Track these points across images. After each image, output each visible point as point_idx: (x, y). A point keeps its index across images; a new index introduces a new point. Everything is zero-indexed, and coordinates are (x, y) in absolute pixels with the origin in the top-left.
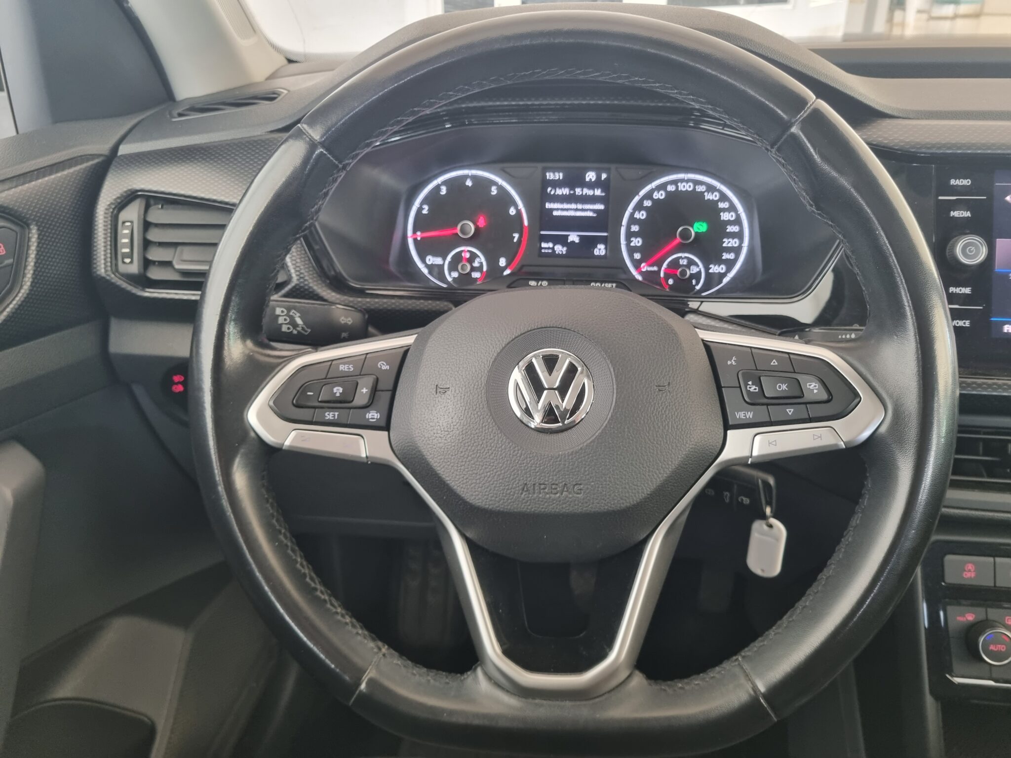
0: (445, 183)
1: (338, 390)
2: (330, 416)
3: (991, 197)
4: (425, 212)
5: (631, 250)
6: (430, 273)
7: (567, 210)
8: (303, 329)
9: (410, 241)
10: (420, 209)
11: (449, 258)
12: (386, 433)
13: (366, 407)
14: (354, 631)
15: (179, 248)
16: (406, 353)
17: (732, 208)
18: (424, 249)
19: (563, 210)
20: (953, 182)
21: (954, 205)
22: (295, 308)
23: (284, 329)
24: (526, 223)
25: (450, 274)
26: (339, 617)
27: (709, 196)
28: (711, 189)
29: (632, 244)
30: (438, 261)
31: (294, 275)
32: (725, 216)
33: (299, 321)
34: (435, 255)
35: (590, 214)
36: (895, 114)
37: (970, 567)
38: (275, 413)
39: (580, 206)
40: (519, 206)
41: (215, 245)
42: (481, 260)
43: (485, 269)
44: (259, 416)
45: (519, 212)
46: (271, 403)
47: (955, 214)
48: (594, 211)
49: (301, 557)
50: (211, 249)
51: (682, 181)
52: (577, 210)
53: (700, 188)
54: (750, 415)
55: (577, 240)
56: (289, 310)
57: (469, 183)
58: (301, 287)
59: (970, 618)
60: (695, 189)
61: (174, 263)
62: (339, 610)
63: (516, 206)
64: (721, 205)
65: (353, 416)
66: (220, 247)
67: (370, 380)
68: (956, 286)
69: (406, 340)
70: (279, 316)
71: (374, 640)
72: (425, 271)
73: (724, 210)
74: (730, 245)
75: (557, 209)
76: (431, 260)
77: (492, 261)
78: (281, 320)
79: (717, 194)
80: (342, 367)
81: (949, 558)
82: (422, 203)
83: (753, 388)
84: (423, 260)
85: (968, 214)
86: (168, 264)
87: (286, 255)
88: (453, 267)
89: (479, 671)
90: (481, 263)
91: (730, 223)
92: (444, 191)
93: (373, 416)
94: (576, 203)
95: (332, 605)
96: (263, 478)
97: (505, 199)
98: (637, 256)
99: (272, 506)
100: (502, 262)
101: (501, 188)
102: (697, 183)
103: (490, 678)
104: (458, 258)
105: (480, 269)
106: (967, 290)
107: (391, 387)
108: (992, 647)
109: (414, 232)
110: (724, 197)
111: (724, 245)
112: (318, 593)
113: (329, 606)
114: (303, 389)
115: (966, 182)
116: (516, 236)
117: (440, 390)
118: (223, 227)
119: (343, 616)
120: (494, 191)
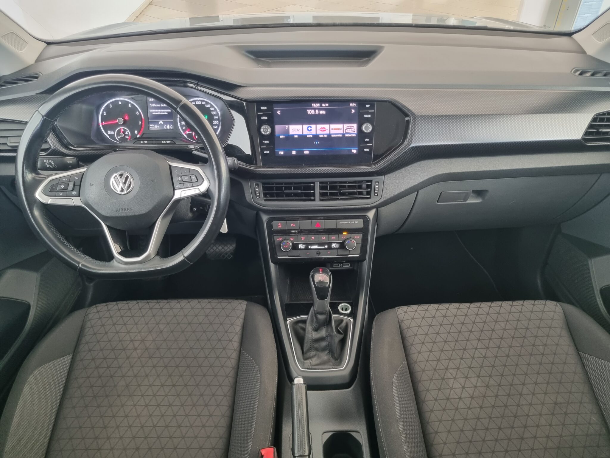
0: (111, 103)
1: (63, 186)
2: (61, 194)
3: (273, 113)
4: (105, 114)
5: (182, 126)
6: (110, 137)
7: (158, 112)
8: (54, 166)
9: (101, 126)
10: (103, 114)
11: (116, 132)
12: (79, 198)
13: (72, 190)
14: (77, 253)
15: (9, 138)
16: (83, 174)
17: (215, 110)
18: (106, 128)
19: (156, 112)
20: (261, 108)
21: (262, 115)
22: (51, 159)
23: (48, 166)
24: (143, 117)
25: (117, 138)
26: (72, 249)
27: (207, 106)
28: (207, 103)
29: (182, 124)
30: (112, 133)
31: (52, 146)
32: (213, 113)
33: (53, 164)
34: (111, 130)
35: (166, 113)
36: (244, 85)
37: (280, 224)
38: (44, 194)
39: (162, 111)
40: (140, 111)
41: (21, 136)
42: (128, 132)
43: (130, 135)
44: (39, 195)
45: (140, 113)
46: (42, 191)
47: (263, 118)
48: (167, 112)
49: (59, 234)
50: (19, 137)
51: (197, 100)
52: (161, 112)
53: (204, 103)
54: (179, 186)
55: (162, 123)
56: (49, 160)
57: (120, 103)
58: (55, 150)
59: (281, 239)
60: (202, 103)
61: (8, 144)
62: (72, 248)
63: (139, 111)
64: (211, 109)
65: (68, 193)
66: (25, 130)
67: (72, 183)
68: (265, 141)
69: (83, 170)
70: (45, 162)
71: (84, 255)
72: (108, 137)
73: (213, 111)
74: (215, 123)
75: (154, 112)
76: (109, 132)
77: (132, 132)
78: (46, 164)
79: (209, 105)
80: (63, 180)
81: (274, 222)
82: (103, 111)
83: (180, 179)
84: (107, 133)
85: (266, 118)
86: (6, 144)
87: (47, 138)
88: (118, 134)
89: (114, 260)
90: (128, 133)
91: (215, 115)
92: (111, 106)
93: (74, 193)
94: (160, 110)
95: (70, 246)
96: (44, 213)
97: (134, 109)
98: (184, 128)
99: (48, 220)
100: (136, 132)
101: (132, 105)
102: (202, 101)
103: (117, 261)
104: (119, 131)
105: (128, 135)
106: (268, 142)
107: (79, 184)
108: (284, 247)
109: (102, 122)
110: (212, 106)
111: (214, 123)
112: (65, 243)
113: (69, 246)
114: (52, 186)
115: (265, 108)
116: (140, 122)
117: (91, 185)
118: (23, 130)
119: (73, 249)
120: (130, 106)
